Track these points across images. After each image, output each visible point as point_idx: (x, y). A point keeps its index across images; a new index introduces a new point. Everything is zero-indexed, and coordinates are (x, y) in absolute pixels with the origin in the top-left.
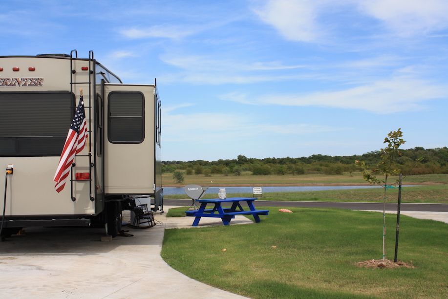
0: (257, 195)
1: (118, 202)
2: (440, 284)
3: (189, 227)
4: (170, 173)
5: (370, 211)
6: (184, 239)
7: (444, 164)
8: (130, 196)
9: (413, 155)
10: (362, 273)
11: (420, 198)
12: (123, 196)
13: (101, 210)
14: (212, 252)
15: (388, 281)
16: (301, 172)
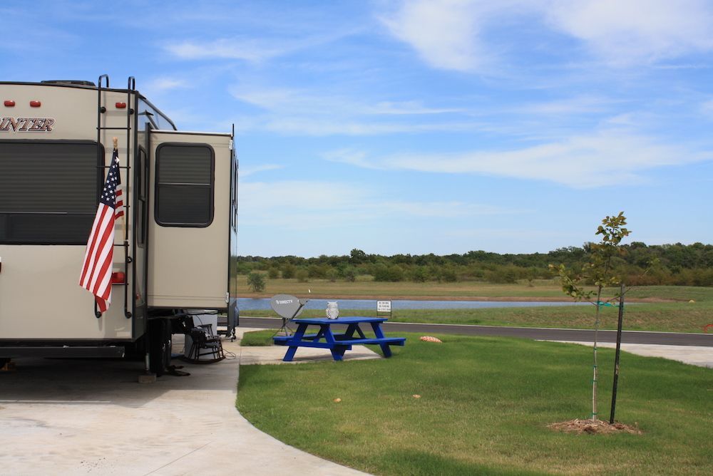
0: (383, 314)
1: (166, 320)
2: (685, 459)
3: (279, 363)
4: (242, 276)
5: (564, 342)
6: (272, 382)
7: (677, 271)
8: (185, 311)
9: (629, 254)
10: (560, 441)
11: (640, 322)
12: (174, 311)
13: (140, 333)
14: (319, 403)
15: (602, 455)
16: (451, 278)
